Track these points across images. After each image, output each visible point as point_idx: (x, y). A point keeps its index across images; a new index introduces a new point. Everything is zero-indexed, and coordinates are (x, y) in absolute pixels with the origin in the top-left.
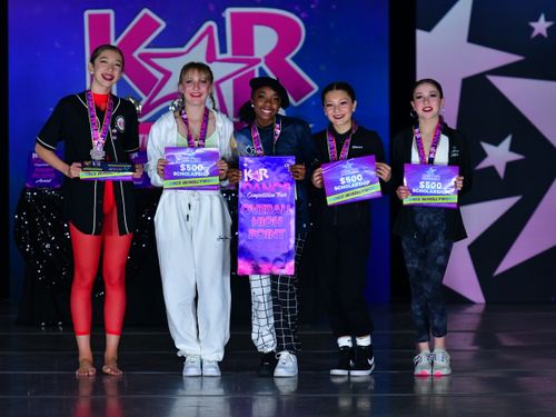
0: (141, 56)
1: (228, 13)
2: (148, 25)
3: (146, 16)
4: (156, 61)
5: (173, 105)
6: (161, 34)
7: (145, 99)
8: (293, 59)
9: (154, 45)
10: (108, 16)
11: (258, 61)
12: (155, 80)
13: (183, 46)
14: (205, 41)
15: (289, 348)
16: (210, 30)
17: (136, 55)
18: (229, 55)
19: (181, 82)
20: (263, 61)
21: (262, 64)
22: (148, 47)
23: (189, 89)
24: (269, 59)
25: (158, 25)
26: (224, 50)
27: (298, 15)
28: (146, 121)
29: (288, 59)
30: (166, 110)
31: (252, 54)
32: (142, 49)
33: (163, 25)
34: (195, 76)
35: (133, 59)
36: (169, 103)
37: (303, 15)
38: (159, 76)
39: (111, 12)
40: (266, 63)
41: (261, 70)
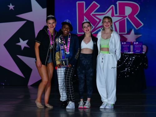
0: (93, 15)
1: (118, 3)
2: (95, 6)
3: (94, 3)
4: (97, 16)
5: (102, 29)
6: (98, 9)
7: (94, 27)
8: (136, 16)
9: (96, 12)
10: (83, 3)
11: (126, 16)
12: (97, 22)
13: (105, 12)
14: (111, 11)
15: (71, 100)
16: (112, 7)
17: (91, 14)
18: (118, 15)
19: (103, 22)
20: (128, 16)
21: (127, 17)
22: (95, 12)
23: (105, 24)
24: (129, 16)
25: (98, 6)
26: (116, 13)
27: (138, 3)
28: (94, 33)
29: (135, 16)
30: (100, 30)
31: (124, 14)
32: (93, 13)
33: (99, 6)
34: (107, 20)
35: (91, 16)
36: (101, 28)
37: (139, 3)
38: (98, 20)
39: (84, 2)
40: (129, 17)
41: (127, 19)
